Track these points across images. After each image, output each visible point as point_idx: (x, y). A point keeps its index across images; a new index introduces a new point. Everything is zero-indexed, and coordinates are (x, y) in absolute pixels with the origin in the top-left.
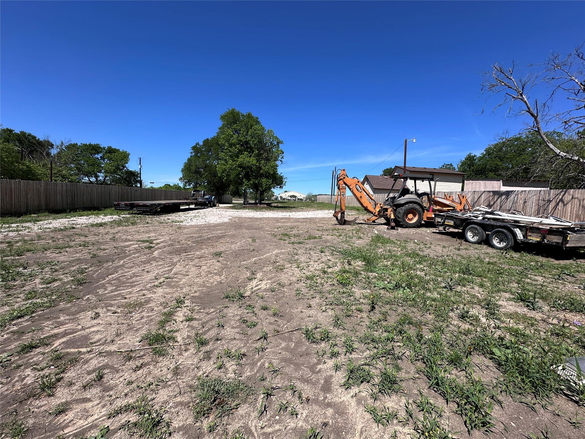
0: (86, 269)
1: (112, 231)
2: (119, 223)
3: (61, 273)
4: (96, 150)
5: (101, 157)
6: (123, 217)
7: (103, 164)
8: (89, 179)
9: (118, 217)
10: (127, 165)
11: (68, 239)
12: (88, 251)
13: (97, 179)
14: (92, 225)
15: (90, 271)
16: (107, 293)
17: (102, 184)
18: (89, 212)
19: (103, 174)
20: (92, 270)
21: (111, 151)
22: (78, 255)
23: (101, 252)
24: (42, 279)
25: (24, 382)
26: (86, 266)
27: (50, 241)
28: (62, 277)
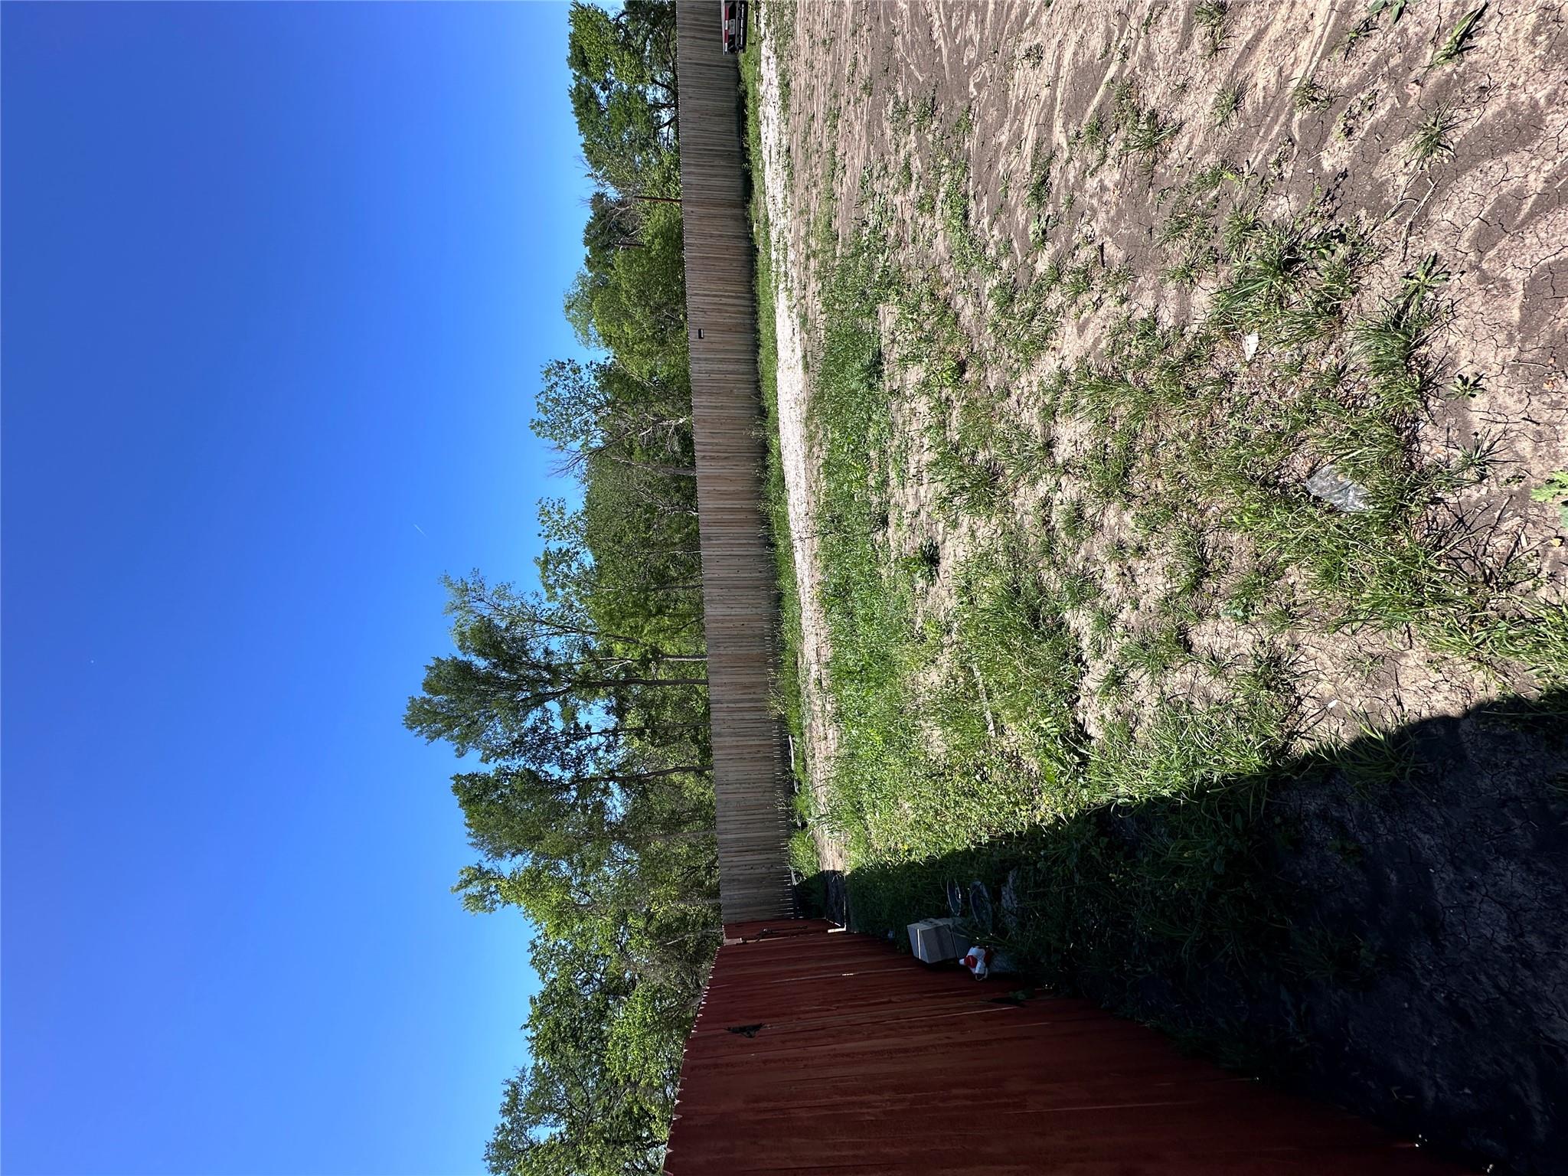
0: (896, 103)
1: (805, 53)
2: (785, 34)
3: (892, 158)
4: (587, 101)
5: (604, 89)
6: (767, 25)
7: (620, 84)
8: (666, 125)
9: (764, 43)
10: (612, 15)
11: (815, 158)
12: (851, 107)
13: (663, 106)
14: (785, 107)
15: (905, 94)
16: (982, 33)
17: (675, 94)
18: (751, 118)
19: (646, 87)
20: (905, 89)
21: (580, 60)
22: (857, 128)
23: (860, 73)
24: (896, 192)
25: (1111, 186)
26: (892, 103)
27: (814, 191)
28: (902, 154)
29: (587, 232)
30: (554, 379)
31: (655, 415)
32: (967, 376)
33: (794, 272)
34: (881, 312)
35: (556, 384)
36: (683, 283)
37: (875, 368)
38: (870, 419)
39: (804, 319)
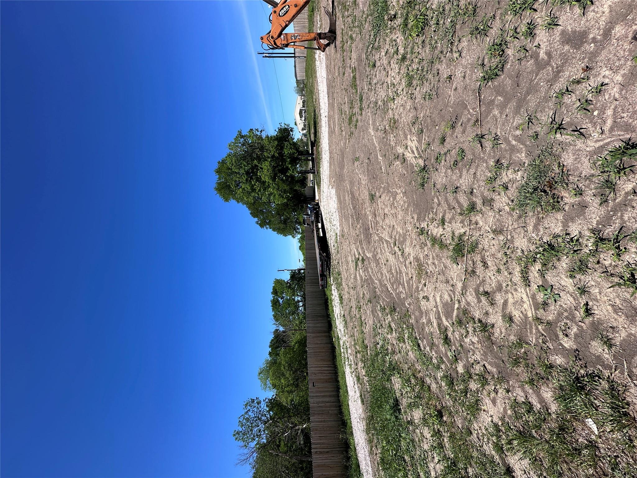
0: (381, 306)
1: (346, 289)
2: (339, 285)
3: (384, 322)
4: (276, 302)
5: (281, 299)
6: (334, 282)
7: (287, 297)
8: (301, 306)
9: (333, 286)
10: (286, 281)
11: (354, 319)
12: (365, 306)
13: (300, 301)
14: (342, 303)
16: (405, 290)
17: (305, 298)
18: (330, 306)
19: (295, 297)
20: (383, 303)
21: (275, 292)
22: (368, 312)
23: (366, 297)
24: (388, 334)
25: (476, 342)
26: (379, 306)
27: (356, 330)
28: (387, 322)
29: (271, 343)
30: (249, 408)
31: (292, 424)
32: (445, 418)
33: (351, 358)
34: (392, 380)
35: (249, 410)
36: (306, 359)
37: (396, 407)
38: (400, 436)
39: (358, 379)
